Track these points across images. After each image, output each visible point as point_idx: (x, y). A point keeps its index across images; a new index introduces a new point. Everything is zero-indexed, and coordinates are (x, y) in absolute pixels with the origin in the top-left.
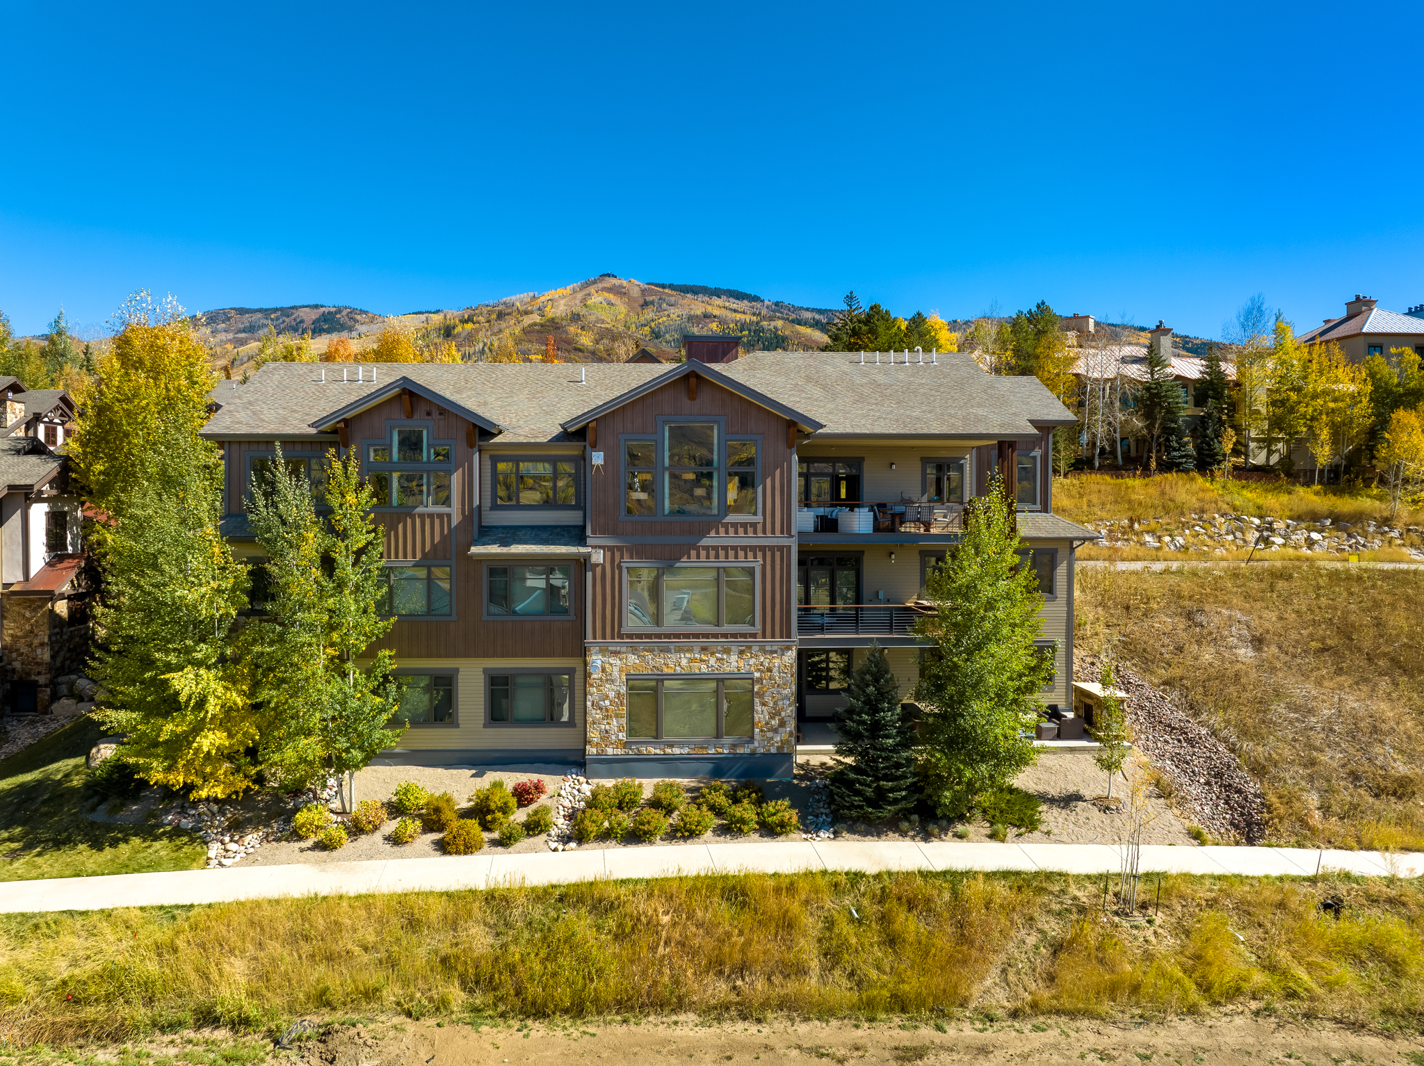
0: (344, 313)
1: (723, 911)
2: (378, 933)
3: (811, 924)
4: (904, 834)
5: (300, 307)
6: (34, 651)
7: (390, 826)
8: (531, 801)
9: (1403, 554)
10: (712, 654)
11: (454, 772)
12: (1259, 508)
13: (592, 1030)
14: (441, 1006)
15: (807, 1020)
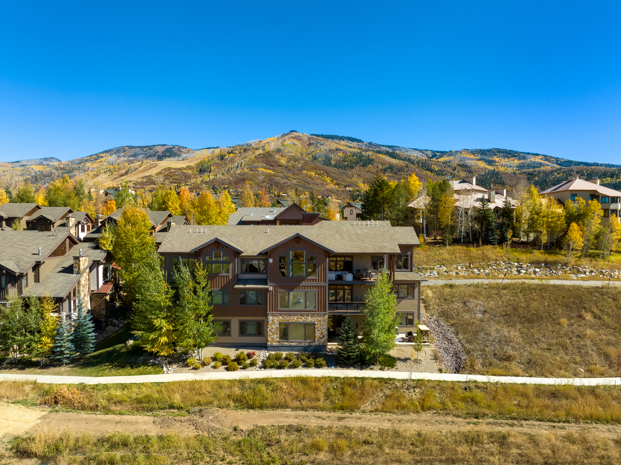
0: (176, 148)
1: (300, 385)
2: (211, 389)
3: (323, 389)
4: (355, 368)
5: (157, 145)
6: (100, 311)
7: (213, 364)
8: (252, 357)
9: (569, 277)
10: (304, 316)
11: (230, 349)
12: (518, 259)
13: (265, 412)
14: (228, 406)
15: (318, 411)
